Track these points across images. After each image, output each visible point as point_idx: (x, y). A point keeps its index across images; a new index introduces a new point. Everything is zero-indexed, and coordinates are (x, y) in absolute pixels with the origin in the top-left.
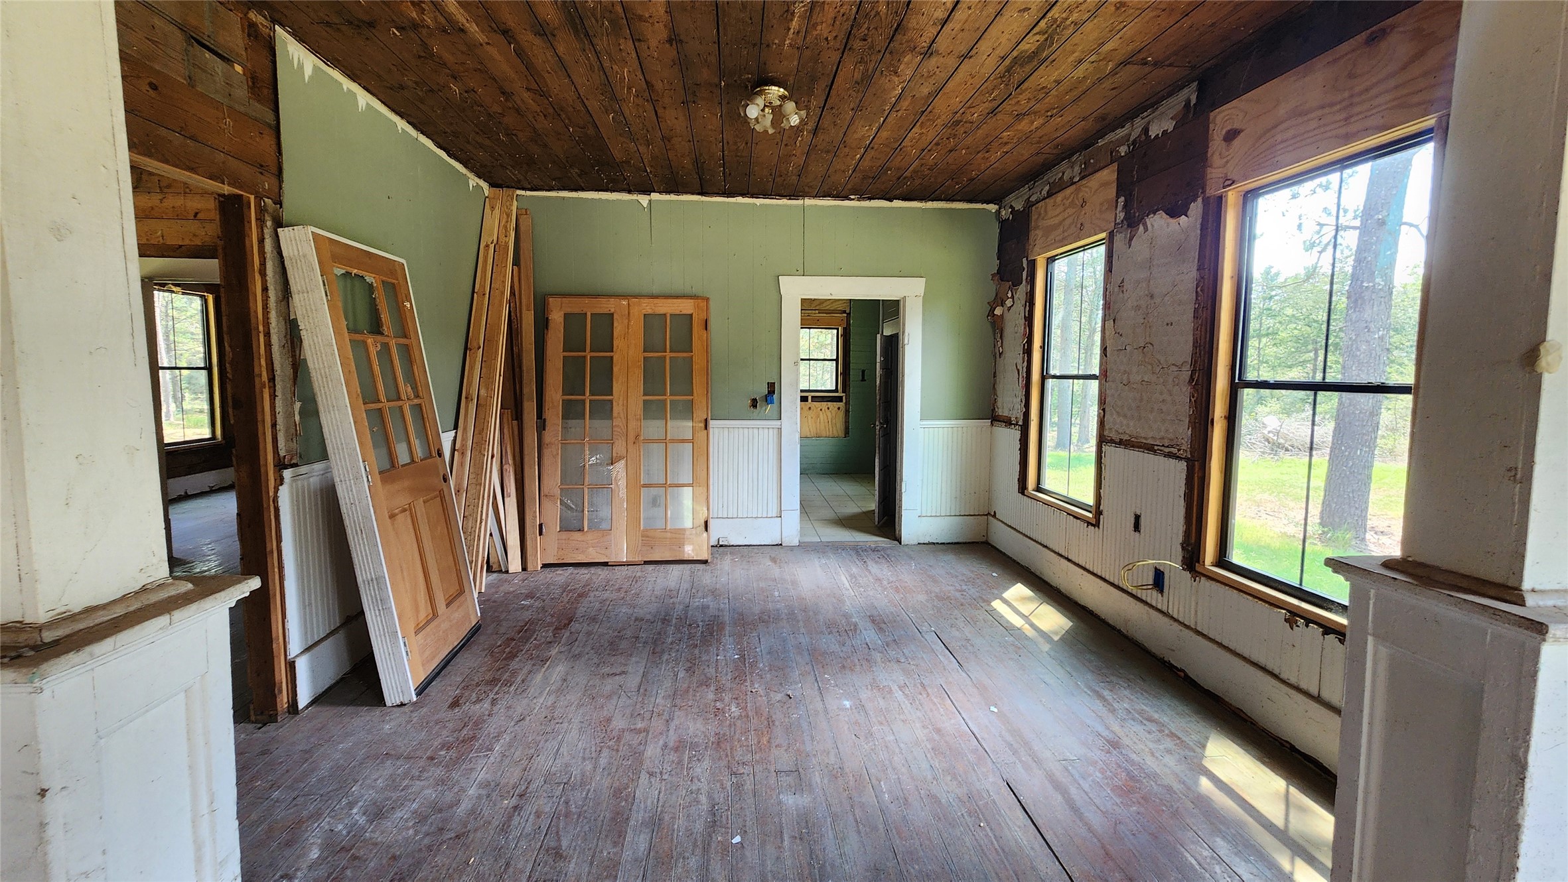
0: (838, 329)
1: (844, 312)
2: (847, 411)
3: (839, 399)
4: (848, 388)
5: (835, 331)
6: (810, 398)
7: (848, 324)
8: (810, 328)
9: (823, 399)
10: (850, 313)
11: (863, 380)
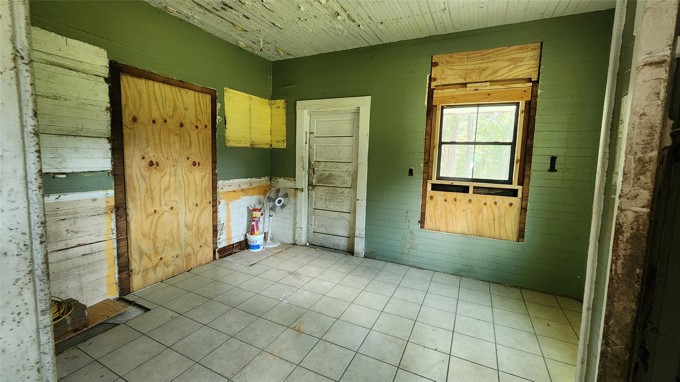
0: (517, 104)
1: (529, 80)
2: (523, 209)
3: (514, 193)
4: (526, 179)
5: (514, 108)
6: (471, 190)
7: (534, 95)
8: (478, 105)
9: (491, 191)
10: (537, 82)
11: (552, 169)
